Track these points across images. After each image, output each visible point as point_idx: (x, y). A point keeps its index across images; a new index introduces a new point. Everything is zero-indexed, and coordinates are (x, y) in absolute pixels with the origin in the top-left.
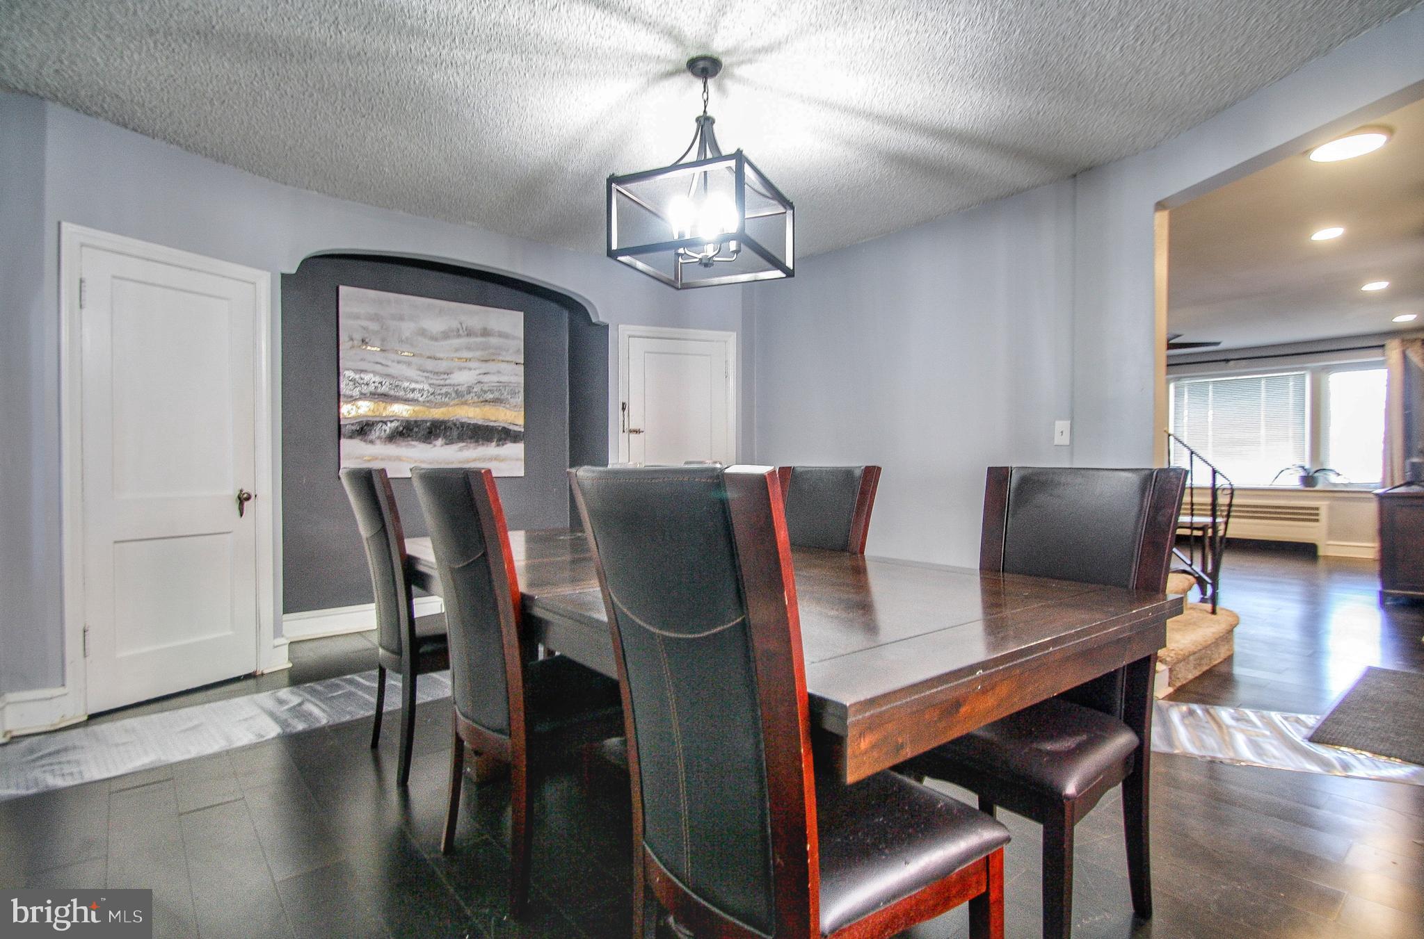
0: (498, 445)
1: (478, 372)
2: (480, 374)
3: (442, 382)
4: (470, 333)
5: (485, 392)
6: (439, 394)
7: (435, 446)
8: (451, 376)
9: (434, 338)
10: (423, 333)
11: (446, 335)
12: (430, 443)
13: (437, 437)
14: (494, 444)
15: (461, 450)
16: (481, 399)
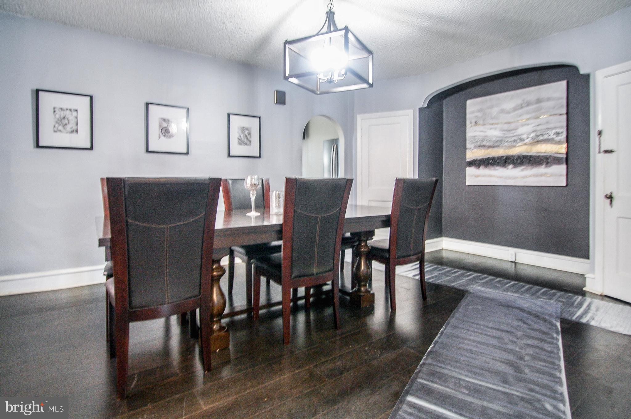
0: (546, 167)
1: (533, 125)
2: (534, 126)
3: (512, 135)
4: (528, 104)
5: (538, 136)
6: (510, 141)
7: (508, 169)
8: (517, 131)
9: (508, 112)
10: (502, 111)
11: (515, 109)
12: (506, 167)
13: (509, 164)
14: (543, 166)
15: (523, 170)
16: (535, 140)
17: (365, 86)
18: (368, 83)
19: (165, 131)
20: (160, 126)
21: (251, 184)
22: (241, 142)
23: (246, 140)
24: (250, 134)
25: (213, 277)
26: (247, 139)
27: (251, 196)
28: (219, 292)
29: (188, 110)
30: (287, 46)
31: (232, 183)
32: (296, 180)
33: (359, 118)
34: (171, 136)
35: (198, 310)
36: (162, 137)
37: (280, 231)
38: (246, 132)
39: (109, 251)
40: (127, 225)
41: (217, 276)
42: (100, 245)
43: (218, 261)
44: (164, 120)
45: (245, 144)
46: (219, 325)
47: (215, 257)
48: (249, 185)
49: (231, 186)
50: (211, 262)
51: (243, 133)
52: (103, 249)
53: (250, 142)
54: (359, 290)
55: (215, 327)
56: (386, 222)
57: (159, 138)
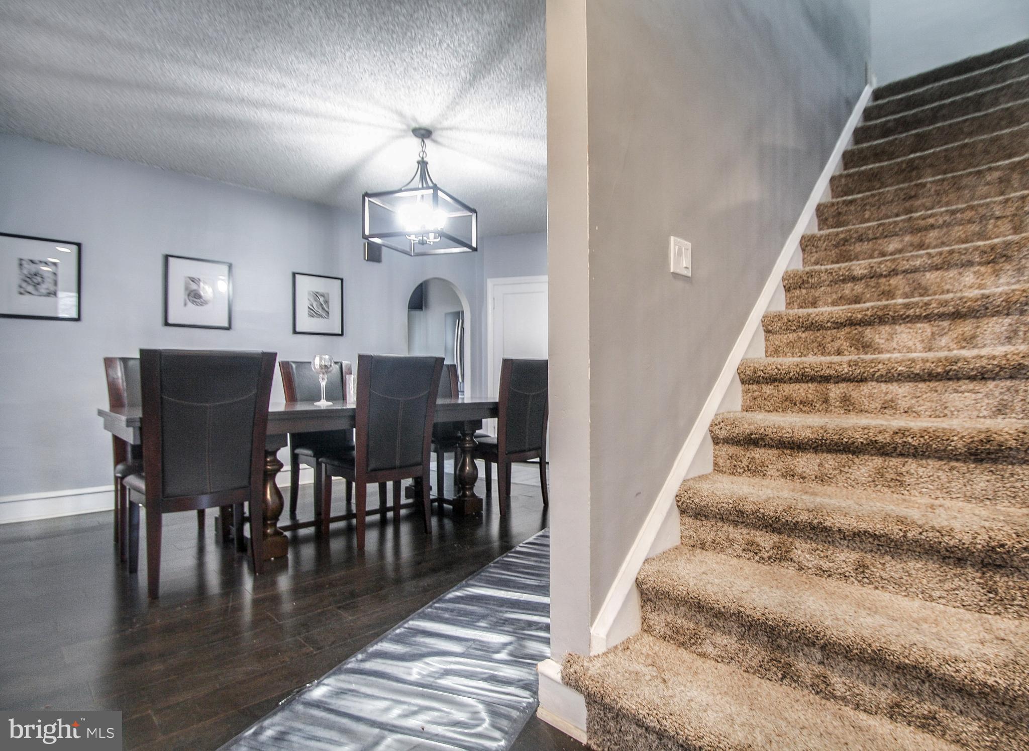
17: (466, 249)
18: (470, 247)
19: (194, 296)
20: (187, 288)
21: (321, 366)
22: (313, 313)
23: (320, 311)
24: (326, 302)
25: (266, 472)
26: (323, 308)
27: (320, 380)
28: (273, 490)
29: (230, 266)
30: (367, 199)
31: (297, 368)
32: (370, 357)
33: (490, 283)
34: (205, 303)
35: (246, 504)
36: (190, 304)
37: (352, 416)
38: (322, 299)
39: (138, 432)
40: (162, 403)
41: (271, 470)
42: (128, 426)
43: (274, 453)
44: (193, 280)
45: (321, 316)
46: (273, 529)
47: (269, 447)
48: (317, 367)
49: (295, 371)
50: (263, 454)
51: (316, 300)
52: (131, 430)
53: (328, 313)
54: (464, 495)
55: (269, 531)
56: (493, 410)
57: (185, 305)
